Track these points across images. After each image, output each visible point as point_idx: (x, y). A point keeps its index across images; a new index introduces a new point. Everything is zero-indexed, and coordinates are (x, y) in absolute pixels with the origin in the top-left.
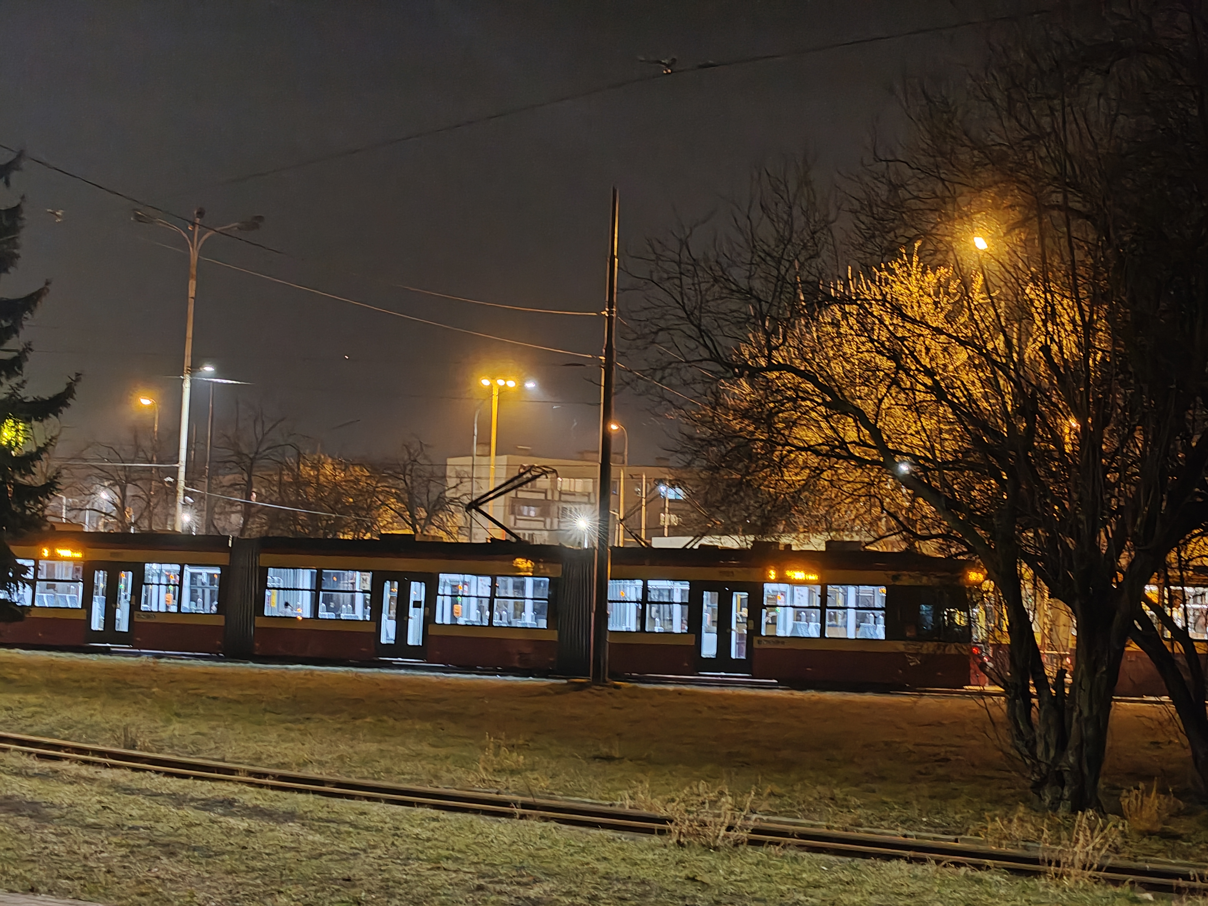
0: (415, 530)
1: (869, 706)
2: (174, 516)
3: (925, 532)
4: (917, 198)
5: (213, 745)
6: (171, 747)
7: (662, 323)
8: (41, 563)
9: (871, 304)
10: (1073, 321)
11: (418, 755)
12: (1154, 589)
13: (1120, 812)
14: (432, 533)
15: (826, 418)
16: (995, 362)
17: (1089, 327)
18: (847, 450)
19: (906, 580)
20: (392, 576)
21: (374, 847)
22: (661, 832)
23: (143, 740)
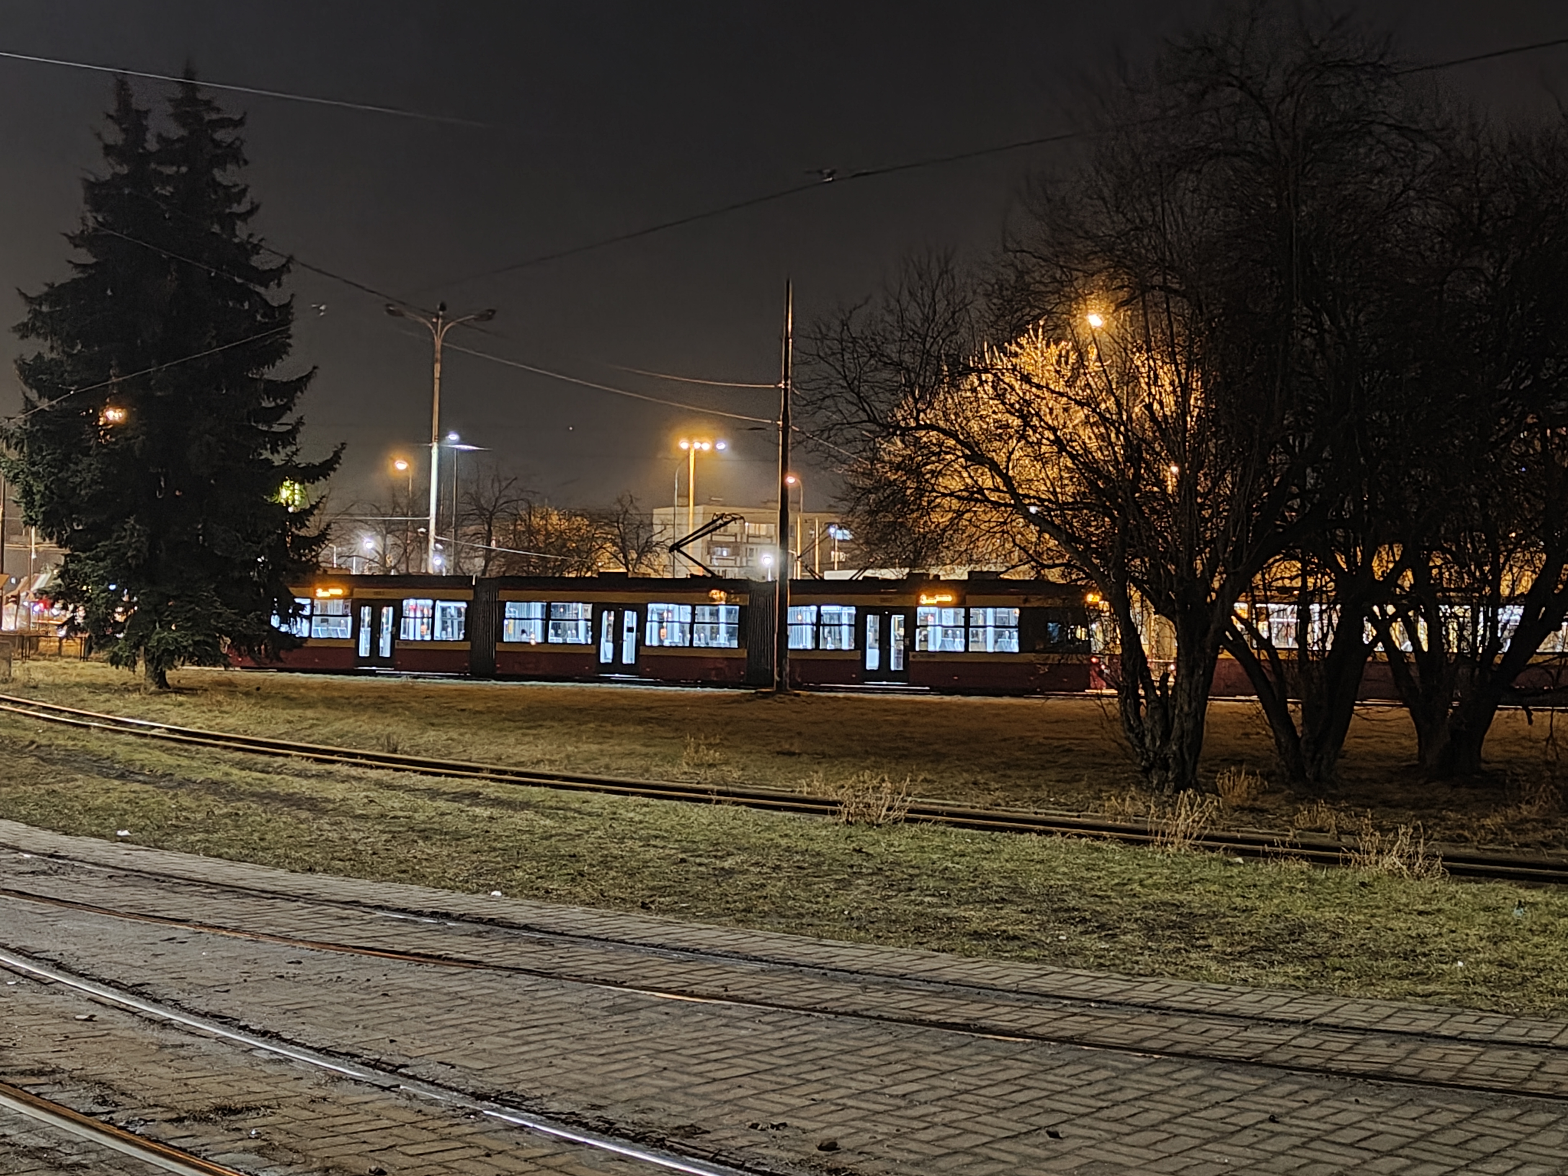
0: (627, 568)
1: (1006, 707)
2: (427, 560)
3: (1051, 562)
4: (1040, 282)
5: (461, 749)
6: (426, 751)
7: (827, 393)
8: (316, 602)
9: (1003, 374)
10: (1172, 383)
11: (631, 754)
12: (1245, 606)
13: (1215, 791)
14: (642, 571)
15: (966, 468)
16: (1107, 419)
17: (1186, 389)
18: (983, 495)
19: (1035, 602)
20: (609, 607)
21: (595, 829)
22: (833, 813)
23: (405, 745)
